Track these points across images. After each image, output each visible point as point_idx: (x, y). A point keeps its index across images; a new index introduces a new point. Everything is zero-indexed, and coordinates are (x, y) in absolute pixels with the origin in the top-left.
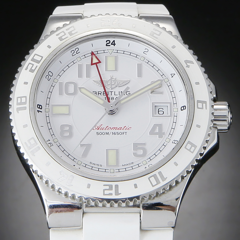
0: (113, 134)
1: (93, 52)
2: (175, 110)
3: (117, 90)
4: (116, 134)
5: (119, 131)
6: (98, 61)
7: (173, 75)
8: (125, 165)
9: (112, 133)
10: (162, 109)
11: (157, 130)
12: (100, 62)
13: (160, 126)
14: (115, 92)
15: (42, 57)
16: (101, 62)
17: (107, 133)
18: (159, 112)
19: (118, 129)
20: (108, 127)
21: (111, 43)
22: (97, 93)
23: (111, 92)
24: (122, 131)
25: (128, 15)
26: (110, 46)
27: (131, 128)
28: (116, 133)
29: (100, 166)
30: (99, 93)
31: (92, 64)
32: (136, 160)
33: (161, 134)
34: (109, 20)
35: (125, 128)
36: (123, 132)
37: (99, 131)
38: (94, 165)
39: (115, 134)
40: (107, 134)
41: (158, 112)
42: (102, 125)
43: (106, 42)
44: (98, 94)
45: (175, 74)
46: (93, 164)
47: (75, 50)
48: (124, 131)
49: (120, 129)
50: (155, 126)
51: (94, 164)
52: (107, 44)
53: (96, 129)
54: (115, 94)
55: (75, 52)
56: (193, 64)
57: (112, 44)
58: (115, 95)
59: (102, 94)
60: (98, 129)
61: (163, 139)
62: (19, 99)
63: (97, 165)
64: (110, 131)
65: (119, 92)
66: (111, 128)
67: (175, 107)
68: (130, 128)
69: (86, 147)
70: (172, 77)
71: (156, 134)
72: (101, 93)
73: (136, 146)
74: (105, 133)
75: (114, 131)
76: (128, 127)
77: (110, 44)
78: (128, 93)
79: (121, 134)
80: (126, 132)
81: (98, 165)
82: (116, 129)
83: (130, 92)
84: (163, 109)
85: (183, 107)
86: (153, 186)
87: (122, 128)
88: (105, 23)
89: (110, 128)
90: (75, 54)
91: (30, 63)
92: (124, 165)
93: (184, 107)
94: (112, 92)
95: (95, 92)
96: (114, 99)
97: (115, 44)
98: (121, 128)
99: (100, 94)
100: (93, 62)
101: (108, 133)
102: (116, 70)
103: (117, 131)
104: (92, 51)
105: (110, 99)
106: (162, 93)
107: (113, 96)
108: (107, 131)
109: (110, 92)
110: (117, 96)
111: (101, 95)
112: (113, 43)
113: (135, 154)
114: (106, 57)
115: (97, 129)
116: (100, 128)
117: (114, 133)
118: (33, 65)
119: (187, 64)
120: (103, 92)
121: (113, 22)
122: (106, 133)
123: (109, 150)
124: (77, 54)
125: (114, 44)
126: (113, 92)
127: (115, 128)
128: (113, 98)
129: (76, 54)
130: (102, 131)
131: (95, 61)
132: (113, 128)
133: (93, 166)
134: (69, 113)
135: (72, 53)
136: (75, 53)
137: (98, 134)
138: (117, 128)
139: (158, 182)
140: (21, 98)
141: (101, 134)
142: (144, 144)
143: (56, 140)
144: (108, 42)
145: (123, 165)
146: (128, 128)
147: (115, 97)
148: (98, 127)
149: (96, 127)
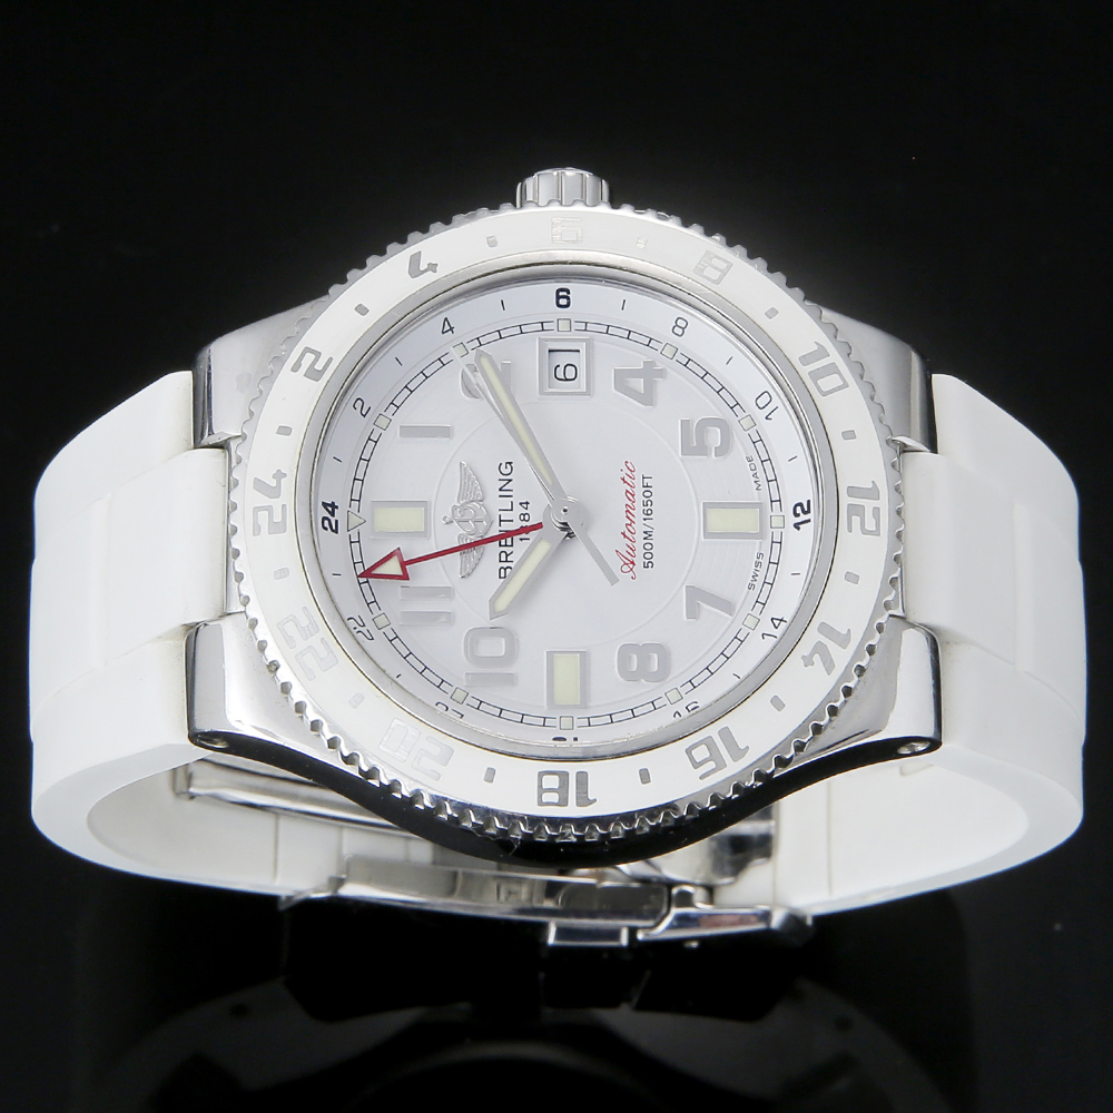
0: (651, 519)
2: (564, 325)
3: (495, 503)
4: (649, 507)
5: (639, 499)
6: (394, 559)
7: (447, 327)
8: (756, 482)
9: (645, 519)
10: (558, 368)
11: (638, 382)
12: (397, 553)
13: (622, 374)
14: (501, 510)
16: (398, 550)
17: (646, 536)
18: (568, 378)
19: (632, 502)
20: (623, 534)
21: (329, 515)
22: (505, 565)
23: (501, 521)
24: (639, 491)
26: (336, 522)
27: (627, 462)
28: (646, 508)
29: (760, 559)
30: (503, 559)
31: (405, 577)
32: (741, 447)
33: (651, 373)
35: (627, 479)
36: (644, 487)
37: (639, 560)
38: (757, 576)
39: (649, 512)
40: (650, 535)
41: (567, 380)
42: (617, 551)
43: (326, 529)
44: (507, 561)
45: (446, 319)
46: (756, 580)
47: (354, 629)
48: (638, 483)
49: (633, 496)
50: (620, 387)
51: (753, 577)
52: (332, 530)
53: (631, 569)
55: (359, 628)
56: (420, 253)
57: (333, 514)
58: (511, 510)
59: (508, 550)
60: (633, 563)
62: (546, 797)
63: (758, 569)
64: (639, 527)
65: (501, 496)
66: (629, 522)
67: (552, 326)
69: (697, 601)
70: (451, 329)
72: (503, 555)
73: (693, 441)
74: (646, 541)
75: (639, 514)
76: (624, 472)
77: (333, 520)
78: (506, 468)
79: (648, 494)
80: (644, 478)
81: (758, 564)
82: (634, 510)
83: (501, 464)
84: (558, 366)
85: (558, 297)
86: (845, 385)
87: (629, 488)
89: (630, 525)
92: (755, 486)
93: (561, 294)
94: (502, 519)
95: (502, 570)
96: (525, 511)
97: (333, 503)
98: (628, 494)
99: (507, 555)
100: (400, 573)
101: (645, 532)
102: (423, 504)
103: (638, 505)
105: (524, 524)
107: (514, 515)
108: (639, 537)
109: (500, 525)
110: (516, 505)
111: (512, 553)
112: (330, 509)
113: (723, 450)
115: (631, 566)
116: (629, 557)
117: (648, 515)
119: (422, 269)
120: (500, 545)
122: (645, 538)
123: (707, 531)
124: (364, 626)
125: (334, 506)
126: (500, 516)
127: (628, 511)
128: (524, 515)
130: (640, 552)
131: (393, 567)
132: (628, 517)
133: (760, 579)
134: (576, 652)
137: (650, 565)
138: (627, 505)
139: (832, 369)
140: (541, 790)
141: (648, 556)
142: (685, 424)
143: (673, 696)
144: (326, 522)
145: (757, 489)
146: (629, 473)
147: (519, 510)
148: (626, 564)
149: (626, 568)
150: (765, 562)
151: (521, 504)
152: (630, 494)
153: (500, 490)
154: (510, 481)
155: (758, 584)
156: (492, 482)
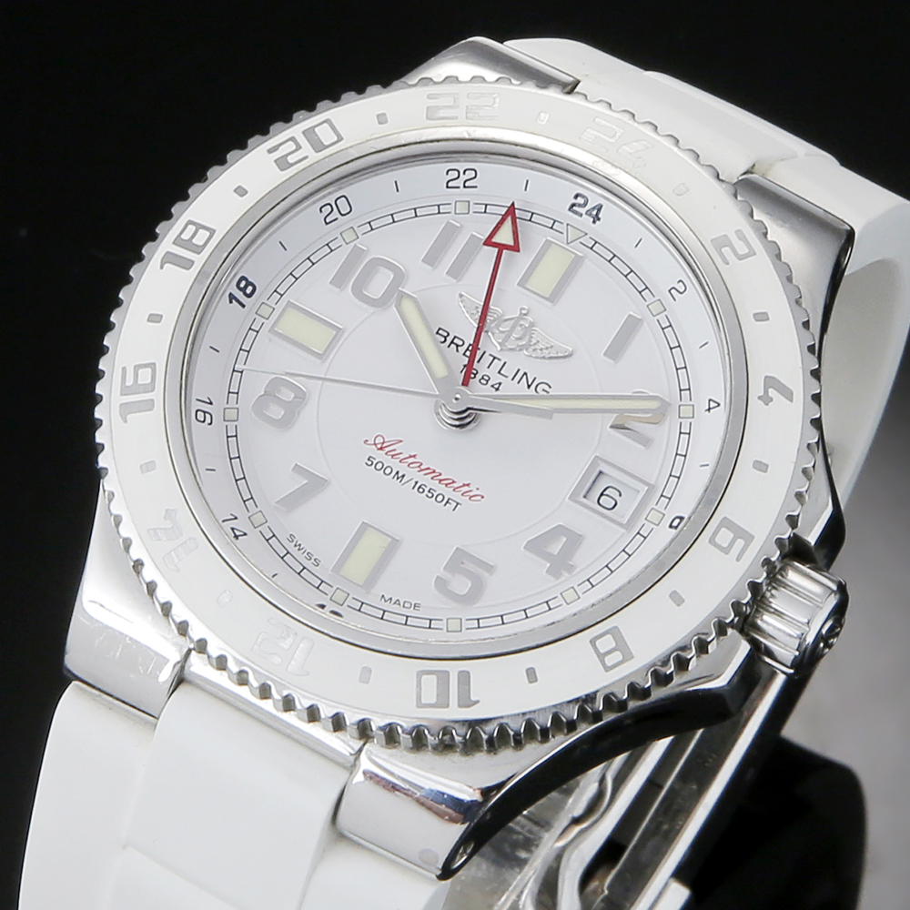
0: (414, 488)
1: (516, 206)
2: (654, 517)
3: (515, 362)
4: (426, 492)
5: (440, 489)
6: (511, 243)
7: (712, 404)
8: (391, 599)
9: (416, 483)
10: (618, 494)
11: (555, 548)
12: (515, 248)
13: (575, 540)
14: (505, 363)
15: (340, 139)
16: (518, 251)
17: (400, 475)
18: (603, 497)
19: (440, 481)
20: (414, 456)
21: (588, 207)
22: (449, 340)
23: (495, 358)
24: (448, 493)
25: (688, 148)
27: (483, 497)
28: (427, 490)
29: (312, 560)
30: (456, 341)
31: (488, 242)
32: (434, 604)
33: (560, 565)
34: (618, 134)
35: (466, 489)
36: (449, 499)
37: (380, 456)
38: (299, 550)
39: (421, 490)
40: (398, 478)
41: (602, 494)
42: (401, 441)
43: (576, 197)
44: (452, 342)
45: (719, 405)
46: (295, 546)
47: (464, 173)
48: (457, 496)
49: (446, 485)
50: (560, 530)
51: (300, 545)
52: (573, 205)
53: (375, 444)
54: (502, 372)
55: (463, 178)
56: (792, 401)
57: (589, 213)
58: (499, 372)
59: (462, 349)
60: (381, 449)
61: (559, 584)
62: (191, 229)
63: (305, 554)
64: (412, 474)
65: (519, 370)
66: (423, 467)
67: (661, 507)
68: (479, 498)
69: (306, 481)
70: (709, 410)
71: (548, 557)
72: (461, 343)
73: (460, 560)
74: (394, 472)
75: (426, 480)
76: (475, 489)
77: (583, 211)
78: (544, 390)
79: (440, 498)
80: (458, 504)
81: (309, 555)
82: (432, 478)
83: (550, 387)
84: (620, 495)
85: (682, 519)
86: (420, 705)
87: (455, 485)
88: (601, 135)
89: (419, 467)
90: (458, 187)
91: (292, 139)
92: (387, 597)
94: (496, 360)
95: (446, 334)
96: (490, 383)
97: (599, 219)
98: (450, 481)
99: (457, 346)
100: (496, 239)
101: (403, 476)
102: (553, 298)
103: (434, 484)
104: (513, 204)
105: (478, 377)
106: (646, 442)
107: (493, 372)
108: (403, 468)
109: (491, 355)
110: (501, 379)
111: (457, 351)
112: (594, 213)
113: (441, 584)
114: (548, 244)
115: (379, 446)
116: (387, 449)
117: (420, 487)
118: (299, 147)
119: (770, 390)
120: (469, 345)
121: (625, 145)
122: (397, 473)
123: (370, 528)
124: (465, 187)
125: (596, 219)
126: (499, 359)
127: (434, 472)
128: (487, 381)
129: (462, 186)
130: (388, 461)
131: (505, 236)
132: (428, 469)
133: (294, 550)
134: (325, 351)
135: (449, 177)
136: (460, 183)
137: (370, 463)
138: (440, 474)
139: (442, 702)
140: (199, 227)
141: (379, 466)
142: (490, 568)
143: (231, 414)
144: (580, 200)
145: (383, 596)
146: (471, 494)
147: (495, 379)
148: (383, 443)
149: (379, 440)
150: (308, 564)
151: (500, 384)
152: (449, 483)
153: (525, 374)
154: (529, 386)
155: (291, 547)
156: (537, 370)
